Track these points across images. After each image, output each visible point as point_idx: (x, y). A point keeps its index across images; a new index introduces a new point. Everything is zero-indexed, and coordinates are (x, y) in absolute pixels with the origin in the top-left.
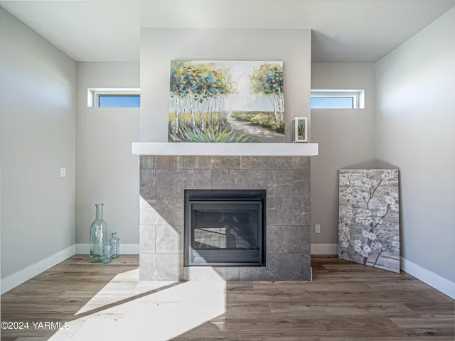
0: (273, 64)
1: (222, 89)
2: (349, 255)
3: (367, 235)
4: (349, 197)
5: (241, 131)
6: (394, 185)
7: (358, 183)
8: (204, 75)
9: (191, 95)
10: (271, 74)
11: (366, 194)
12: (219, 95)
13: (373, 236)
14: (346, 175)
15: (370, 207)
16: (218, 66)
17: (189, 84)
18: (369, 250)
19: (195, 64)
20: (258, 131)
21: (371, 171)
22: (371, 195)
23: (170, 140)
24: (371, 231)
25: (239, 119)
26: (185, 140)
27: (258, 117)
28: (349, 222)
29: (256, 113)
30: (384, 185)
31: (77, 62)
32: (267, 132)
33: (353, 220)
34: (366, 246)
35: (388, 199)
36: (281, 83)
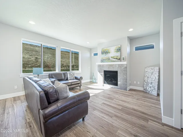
0: (118, 46)
1: (109, 52)
2: (146, 91)
3: (150, 85)
4: (147, 75)
5: (112, 60)
6: (157, 71)
7: (149, 71)
8: (106, 50)
9: (104, 54)
10: (118, 48)
11: (151, 74)
12: (109, 54)
13: (151, 86)
14: (147, 68)
15: (152, 77)
16: (108, 48)
17: (104, 52)
18: (150, 89)
19: (105, 49)
20: (115, 60)
21: (152, 67)
22: (152, 74)
23: (101, 62)
24: (151, 84)
25: (112, 58)
26: (103, 62)
27: (115, 57)
28: (146, 82)
29: (115, 56)
30: (155, 72)
31: (91, 49)
32: (116, 60)
33: (147, 81)
34: (150, 88)
35: (155, 75)
36: (120, 50)
